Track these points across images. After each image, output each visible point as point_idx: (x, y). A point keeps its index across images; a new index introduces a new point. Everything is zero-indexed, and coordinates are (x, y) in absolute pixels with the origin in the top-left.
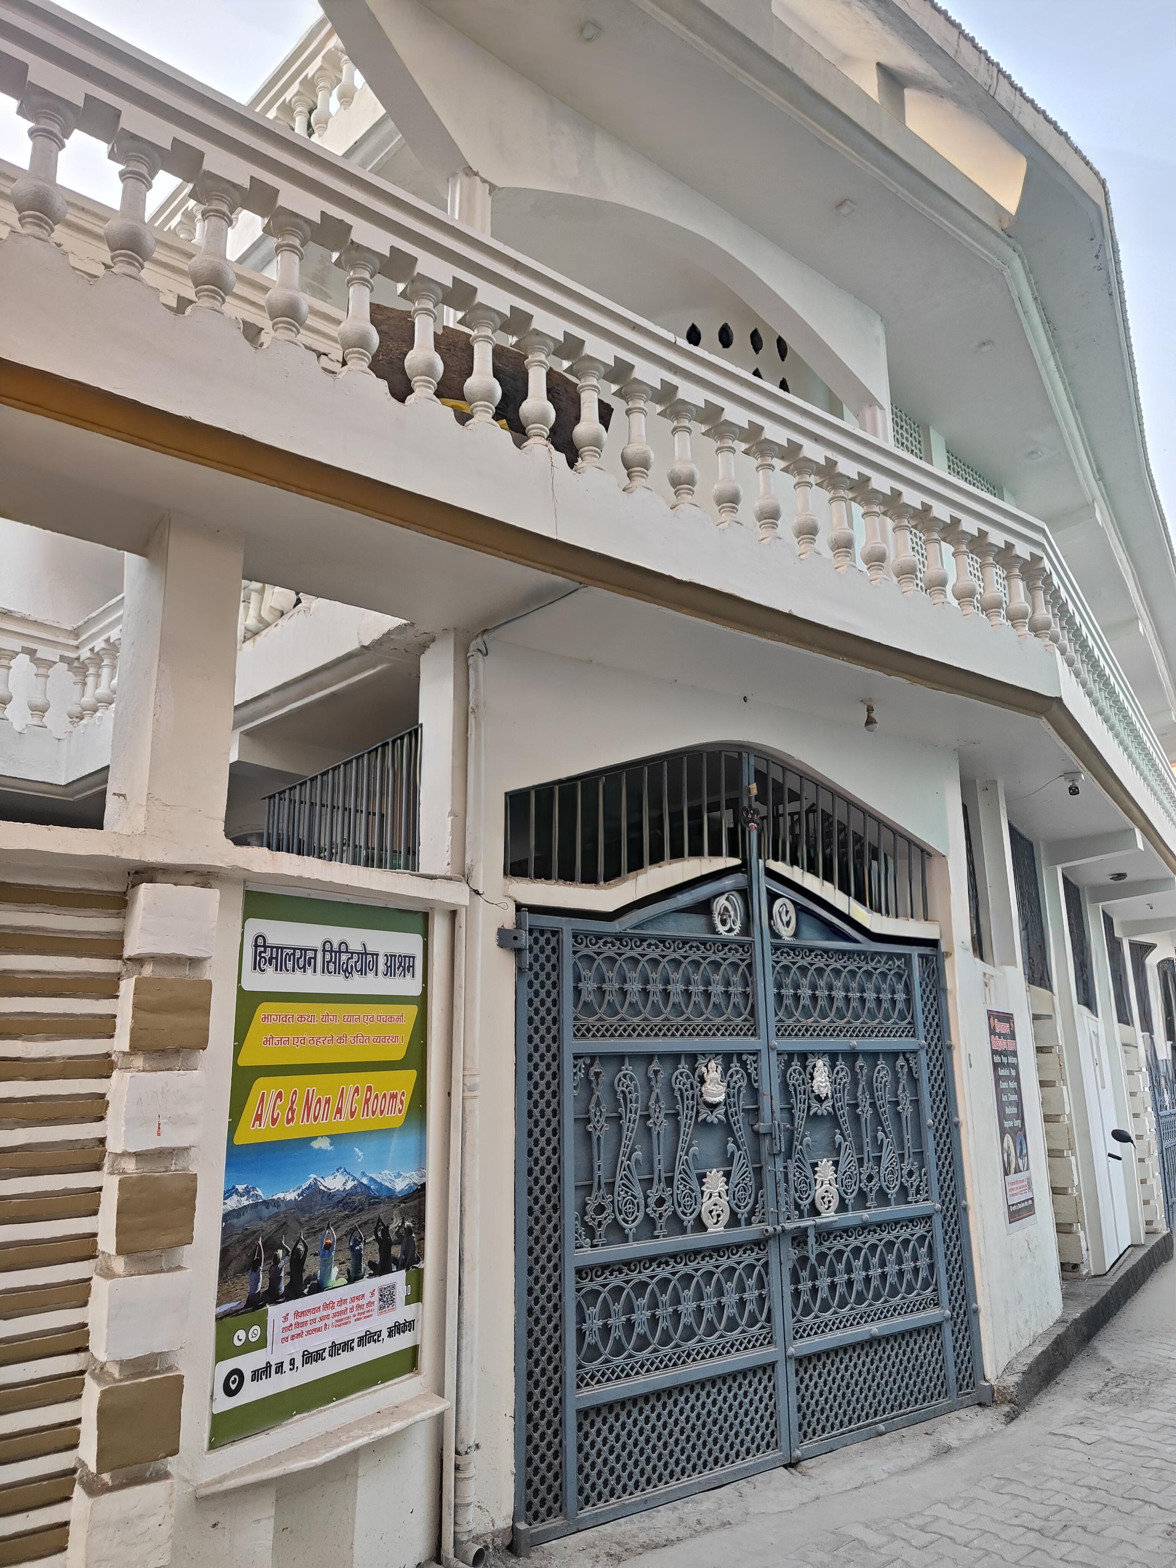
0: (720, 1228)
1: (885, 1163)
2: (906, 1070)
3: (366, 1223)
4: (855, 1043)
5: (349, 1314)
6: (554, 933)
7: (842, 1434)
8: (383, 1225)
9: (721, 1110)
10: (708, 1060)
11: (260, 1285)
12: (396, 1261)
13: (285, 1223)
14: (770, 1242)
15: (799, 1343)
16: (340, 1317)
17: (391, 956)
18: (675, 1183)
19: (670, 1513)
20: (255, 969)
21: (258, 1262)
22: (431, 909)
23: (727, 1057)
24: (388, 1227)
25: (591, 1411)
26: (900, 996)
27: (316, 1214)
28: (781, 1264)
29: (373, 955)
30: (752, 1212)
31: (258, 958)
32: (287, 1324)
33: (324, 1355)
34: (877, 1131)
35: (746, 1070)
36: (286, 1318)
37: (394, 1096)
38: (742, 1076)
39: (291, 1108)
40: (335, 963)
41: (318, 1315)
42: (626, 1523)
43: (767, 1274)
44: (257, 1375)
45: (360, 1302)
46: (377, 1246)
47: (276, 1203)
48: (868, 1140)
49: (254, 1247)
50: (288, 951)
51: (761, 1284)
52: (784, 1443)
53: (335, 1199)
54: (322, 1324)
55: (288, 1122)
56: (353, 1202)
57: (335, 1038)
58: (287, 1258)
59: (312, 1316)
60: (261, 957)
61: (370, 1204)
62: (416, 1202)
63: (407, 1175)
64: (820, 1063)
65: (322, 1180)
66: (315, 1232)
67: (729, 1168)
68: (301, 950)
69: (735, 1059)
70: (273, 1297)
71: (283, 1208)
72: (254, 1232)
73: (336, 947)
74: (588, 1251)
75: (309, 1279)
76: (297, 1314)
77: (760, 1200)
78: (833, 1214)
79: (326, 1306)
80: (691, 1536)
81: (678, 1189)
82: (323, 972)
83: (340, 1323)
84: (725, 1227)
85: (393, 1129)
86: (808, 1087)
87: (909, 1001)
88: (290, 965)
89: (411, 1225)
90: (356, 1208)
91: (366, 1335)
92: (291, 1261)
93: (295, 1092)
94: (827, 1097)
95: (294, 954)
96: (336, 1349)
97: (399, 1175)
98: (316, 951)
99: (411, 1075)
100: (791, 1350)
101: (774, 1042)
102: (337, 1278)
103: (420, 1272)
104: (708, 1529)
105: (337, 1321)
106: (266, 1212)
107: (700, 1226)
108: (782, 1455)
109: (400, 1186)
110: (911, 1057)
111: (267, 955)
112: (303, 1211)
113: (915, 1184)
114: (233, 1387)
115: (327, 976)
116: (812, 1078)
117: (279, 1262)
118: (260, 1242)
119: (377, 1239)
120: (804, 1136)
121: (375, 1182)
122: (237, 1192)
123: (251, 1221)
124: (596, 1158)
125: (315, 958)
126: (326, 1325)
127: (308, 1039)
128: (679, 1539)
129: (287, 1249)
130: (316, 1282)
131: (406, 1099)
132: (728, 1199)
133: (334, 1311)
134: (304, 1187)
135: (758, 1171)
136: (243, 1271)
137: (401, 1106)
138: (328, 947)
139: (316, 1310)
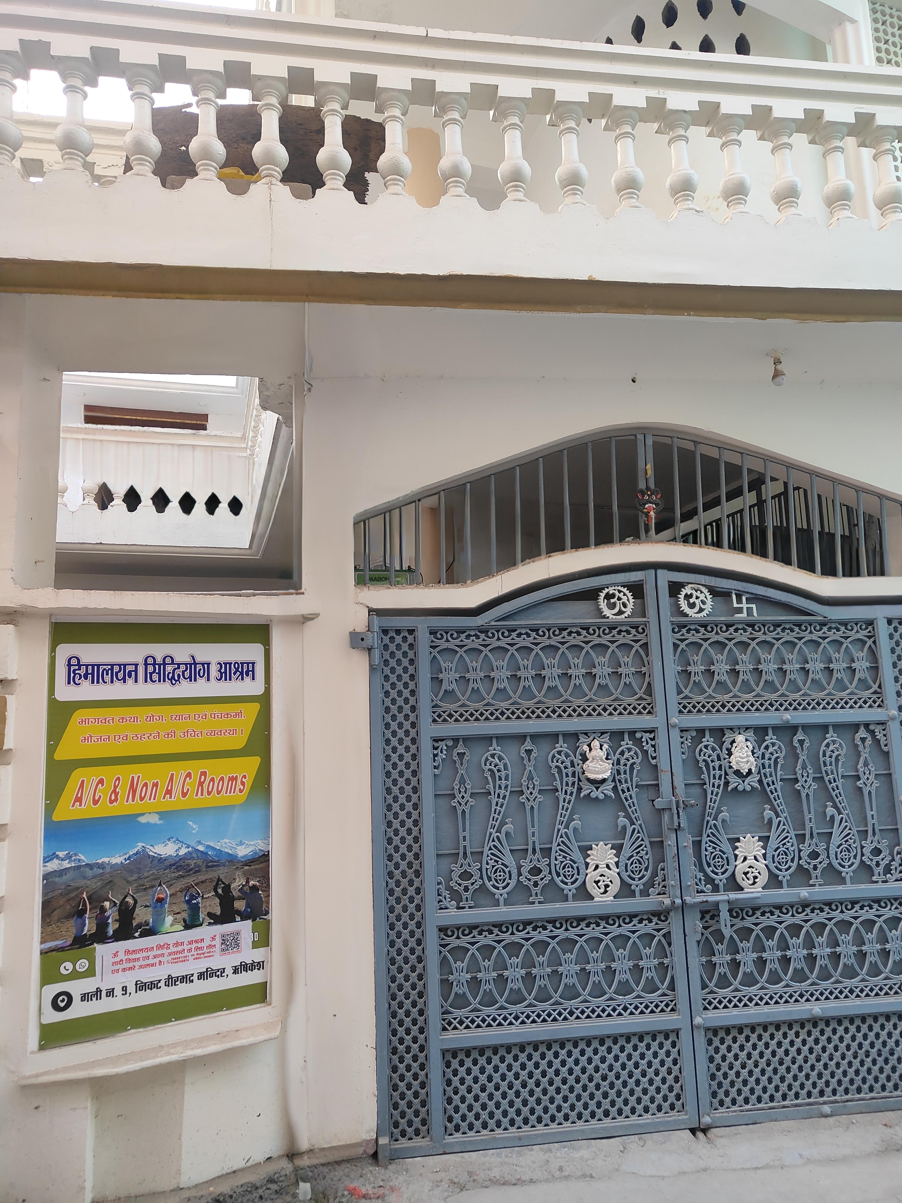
0: (609, 898)
1: (836, 840)
2: (869, 742)
3: (203, 882)
4: (789, 717)
5: (186, 954)
6: (411, 632)
7: (771, 1108)
8: (223, 883)
9: (609, 785)
10: (591, 738)
11: (86, 929)
12: (239, 913)
13: (110, 882)
14: (672, 914)
15: (711, 1014)
16: (176, 956)
17: (225, 664)
18: (553, 854)
19: (542, 1153)
20: (69, 683)
21: (84, 911)
22: (271, 621)
23: (617, 736)
24: (229, 886)
25: (459, 1052)
26: (862, 665)
27: (146, 874)
28: (685, 936)
29: (203, 664)
30: (651, 884)
31: (72, 675)
32: (117, 959)
33: (159, 985)
34: (826, 807)
35: (641, 748)
36: (116, 955)
37: (233, 779)
38: (636, 753)
39: (114, 791)
40: (159, 673)
41: (151, 954)
42: (493, 1154)
43: (670, 944)
44: (85, 997)
45: (199, 945)
46: (217, 900)
47: (102, 866)
48: (812, 816)
49: (79, 899)
50: (105, 667)
51: (662, 952)
52: (691, 1107)
53: (167, 863)
54: (157, 960)
55: (111, 802)
56: (188, 865)
57: (162, 734)
58: (115, 909)
59: (145, 954)
60: (75, 674)
61: (207, 867)
62: (262, 865)
63: (252, 843)
64: (740, 739)
65: (151, 848)
66: (145, 889)
67: (622, 842)
68: (120, 665)
69: (626, 736)
70: (100, 936)
71: (108, 870)
72: (78, 888)
73: (159, 660)
74: (453, 912)
75: (139, 926)
76: (127, 952)
77: (660, 873)
78: (760, 889)
79: (160, 947)
80: (547, 1181)
81: (556, 859)
82: (146, 681)
83: (175, 961)
84: (614, 897)
85: (234, 806)
86: (724, 763)
87: (875, 669)
88: (107, 678)
89: (258, 884)
90: (191, 870)
91: (207, 971)
92: (120, 911)
93: (118, 779)
94: (750, 772)
95: (112, 669)
96: (171, 981)
97: (241, 843)
98: (136, 665)
99: (255, 761)
100: (698, 1020)
101: (674, 720)
102: (172, 925)
103: (268, 923)
104: (567, 1177)
105: (174, 959)
106: (89, 873)
107: (584, 894)
108: (688, 1119)
109: (243, 852)
110: (878, 729)
111: (83, 671)
112: (131, 872)
113: (883, 864)
114: (62, 1005)
115: (150, 685)
116: (730, 754)
117: (106, 911)
118: (85, 896)
119: (217, 894)
120: (719, 811)
121: (213, 849)
122: (57, 857)
123: (73, 879)
124: (461, 830)
125: (136, 671)
126: (160, 962)
127: (130, 736)
128: (531, 1181)
129: (114, 902)
130: (147, 927)
131: (249, 782)
132: (618, 870)
133: (169, 951)
134: (131, 853)
135: (659, 845)
136: (68, 917)
137: (242, 788)
138: (150, 661)
139: (147, 950)
